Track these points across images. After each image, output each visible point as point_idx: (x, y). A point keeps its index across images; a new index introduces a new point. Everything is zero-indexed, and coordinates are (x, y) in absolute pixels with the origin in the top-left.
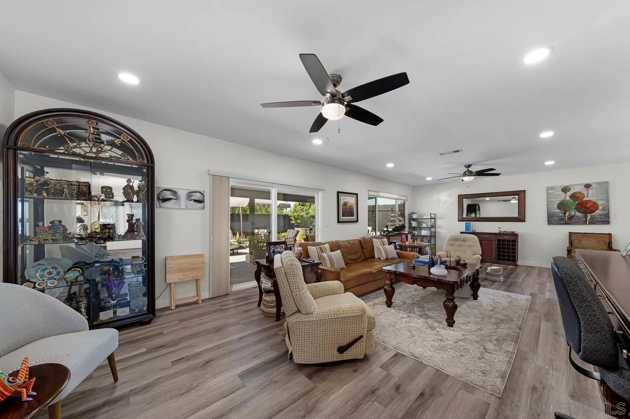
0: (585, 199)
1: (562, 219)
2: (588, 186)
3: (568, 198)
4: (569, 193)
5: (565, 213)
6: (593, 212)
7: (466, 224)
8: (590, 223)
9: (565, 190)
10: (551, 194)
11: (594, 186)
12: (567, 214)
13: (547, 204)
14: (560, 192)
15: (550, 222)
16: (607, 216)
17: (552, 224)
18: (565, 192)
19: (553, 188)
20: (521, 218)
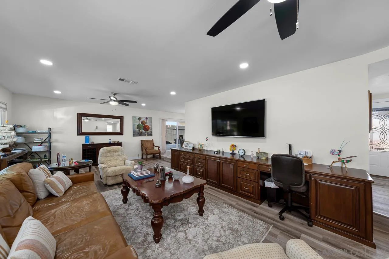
0: (146, 124)
1: (139, 134)
2: (147, 118)
3: (140, 123)
4: (141, 121)
5: (139, 131)
6: (148, 130)
7: (86, 137)
8: (148, 135)
9: (140, 119)
10: (134, 120)
11: (148, 119)
12: (140, 131)
13: (133, 126)
14: (138, 120)
15: (134, 135)
16: (152, 132)
17: (135, 136)
18: (140, 120)
19: (135, 117)
20: (121, 133)
